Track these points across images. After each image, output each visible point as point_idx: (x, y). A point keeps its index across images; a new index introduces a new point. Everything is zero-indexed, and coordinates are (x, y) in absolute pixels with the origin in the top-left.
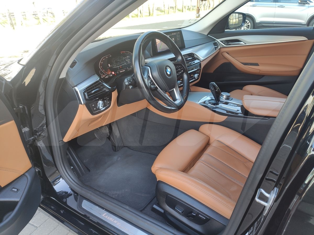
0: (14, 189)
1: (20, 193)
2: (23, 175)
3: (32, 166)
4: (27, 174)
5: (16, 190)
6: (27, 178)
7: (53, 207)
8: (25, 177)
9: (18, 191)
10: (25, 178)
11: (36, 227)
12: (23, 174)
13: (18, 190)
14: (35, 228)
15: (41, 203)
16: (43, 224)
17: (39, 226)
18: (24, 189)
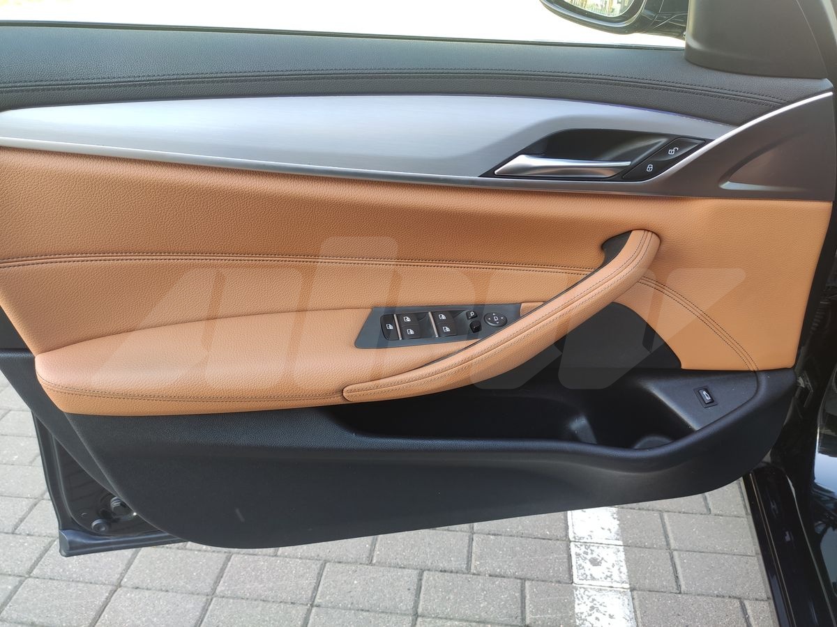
0: (704, 393)
1: (713, 413)
2: (754, 374)
3: (794, 367)
4: (763, 379)
5: (708, 398)
6: (755, 389)
7: (773, 506)
8: (756, 382)
9: (711, 405)
10: (752, 385)
11: (710, 509)
12: (754, 372)
13: (712, 401)
14: (705, 510)
15: (754, 471)
16: (728, 518)
17: (715, 515)
18: (728, 412)
